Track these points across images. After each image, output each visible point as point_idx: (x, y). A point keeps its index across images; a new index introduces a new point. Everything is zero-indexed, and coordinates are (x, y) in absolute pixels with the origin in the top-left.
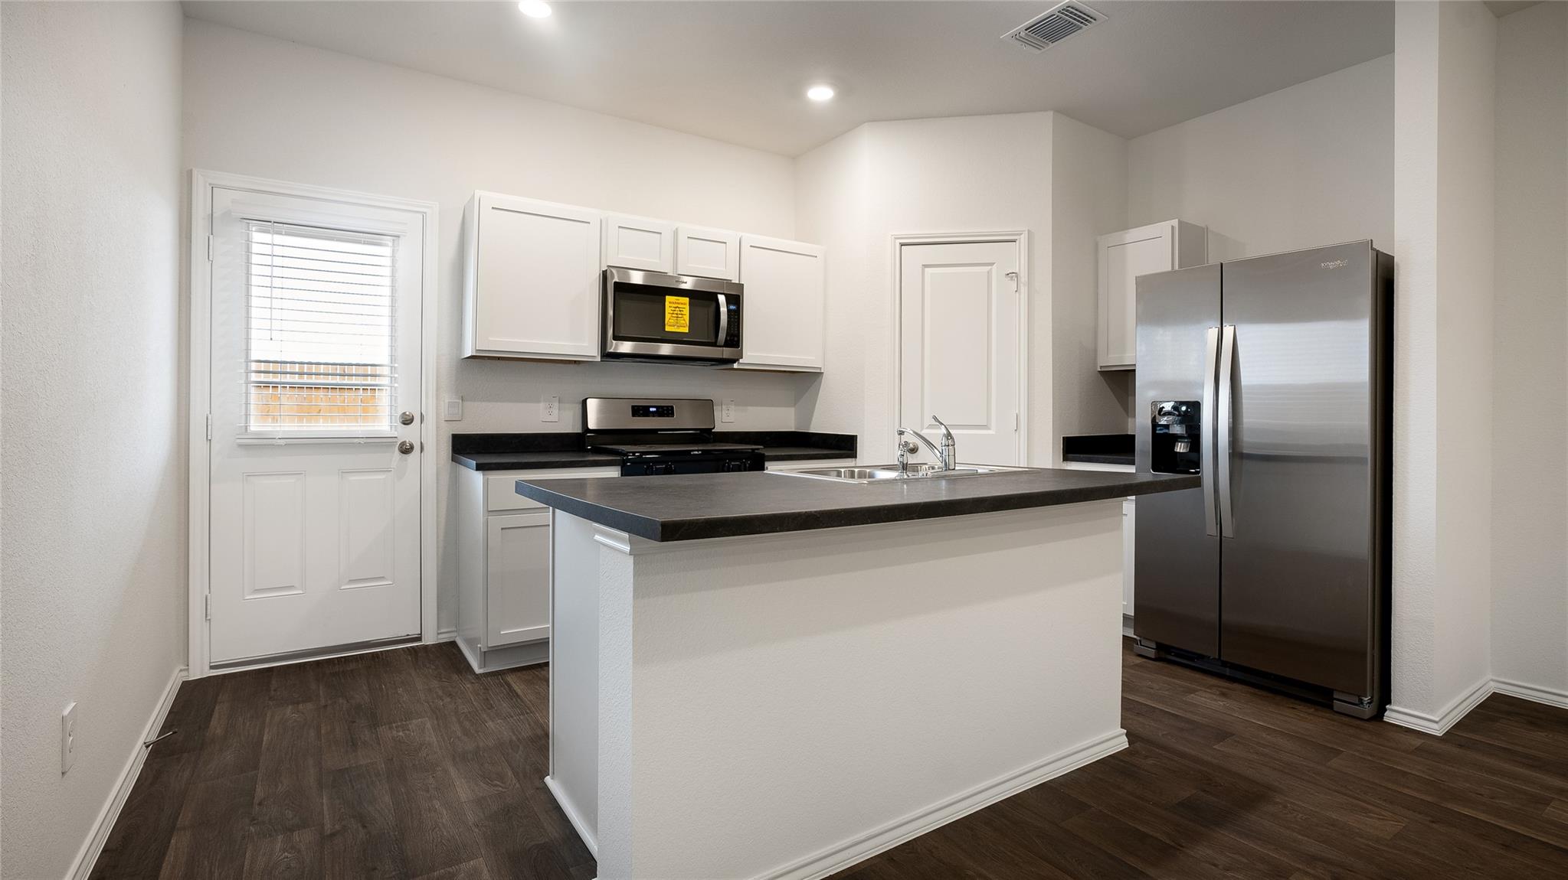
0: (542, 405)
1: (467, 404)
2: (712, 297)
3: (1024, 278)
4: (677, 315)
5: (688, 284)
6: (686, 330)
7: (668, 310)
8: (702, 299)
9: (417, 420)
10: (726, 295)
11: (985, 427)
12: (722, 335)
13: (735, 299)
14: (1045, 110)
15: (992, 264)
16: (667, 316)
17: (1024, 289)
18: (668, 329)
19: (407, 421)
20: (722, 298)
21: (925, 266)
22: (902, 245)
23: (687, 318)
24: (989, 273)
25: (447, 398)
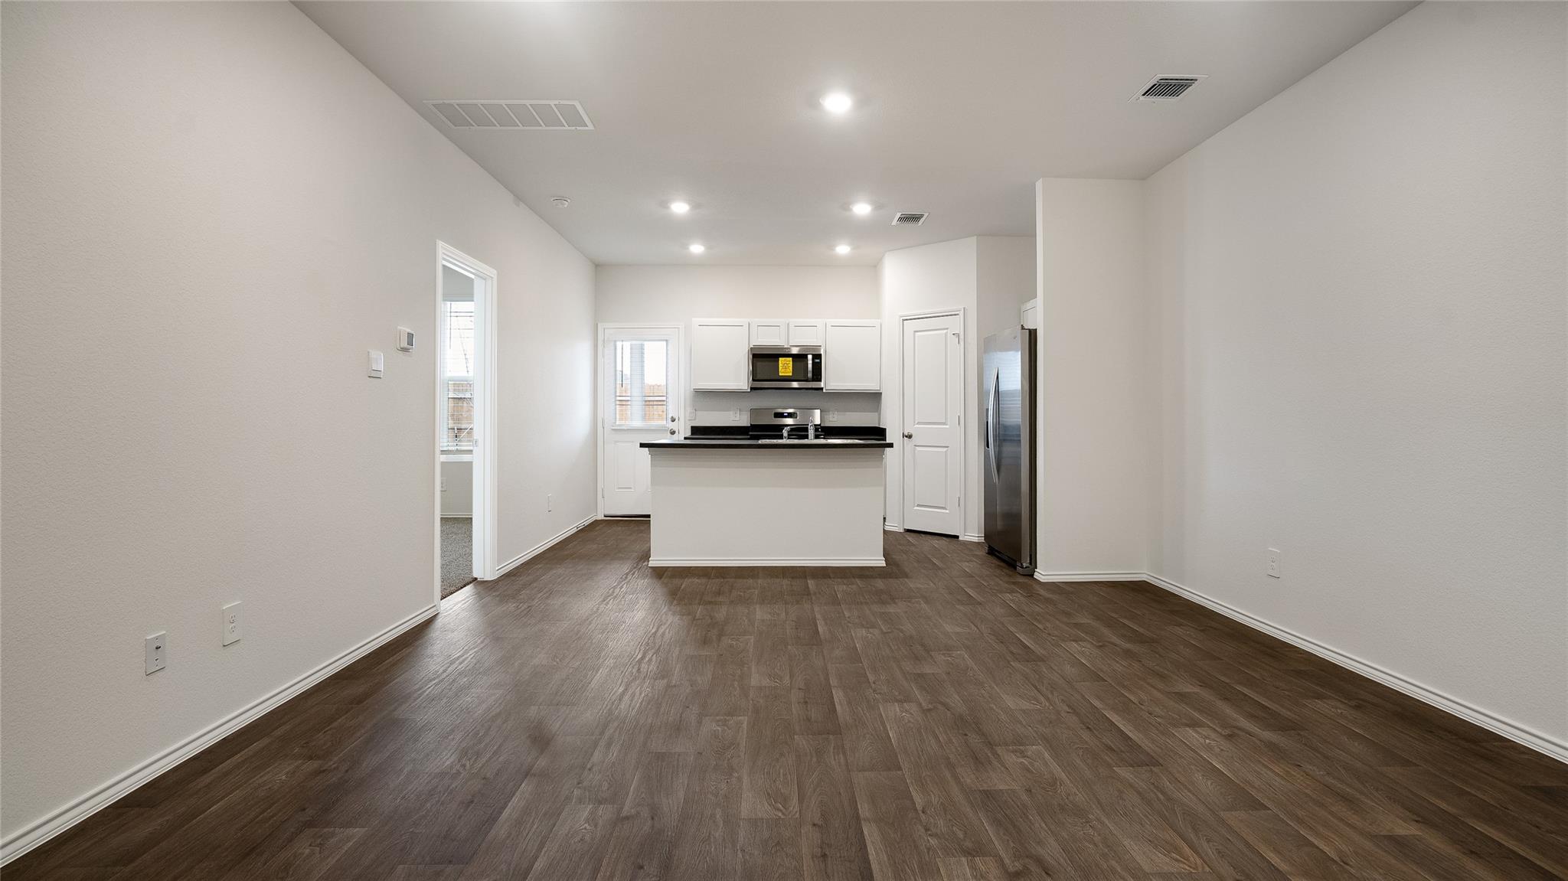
0: (731, 413)
1: (698, 413)
2: (805, 356)
3: (962, 337)
4: (785, 367)
5: (795, 351)
6: (791, 374)
7: (780, 365)
8: (799, 358)
9: (677, 420)
10: (813, 355)
11: (944, 424)
12: (810, 375)
13: (817, 357)
14: (973, 236)
15: (947, 329)
16: (780, 368)
17: (962, 343)
18: (780, 374)
19: (673, 420)
20: (810, 357)
21: (915, 332)
22: (904, 320)
23: (791, 368)
24: (946, 334)
25: (689, 410)
